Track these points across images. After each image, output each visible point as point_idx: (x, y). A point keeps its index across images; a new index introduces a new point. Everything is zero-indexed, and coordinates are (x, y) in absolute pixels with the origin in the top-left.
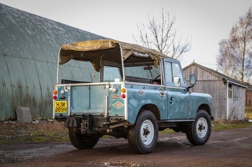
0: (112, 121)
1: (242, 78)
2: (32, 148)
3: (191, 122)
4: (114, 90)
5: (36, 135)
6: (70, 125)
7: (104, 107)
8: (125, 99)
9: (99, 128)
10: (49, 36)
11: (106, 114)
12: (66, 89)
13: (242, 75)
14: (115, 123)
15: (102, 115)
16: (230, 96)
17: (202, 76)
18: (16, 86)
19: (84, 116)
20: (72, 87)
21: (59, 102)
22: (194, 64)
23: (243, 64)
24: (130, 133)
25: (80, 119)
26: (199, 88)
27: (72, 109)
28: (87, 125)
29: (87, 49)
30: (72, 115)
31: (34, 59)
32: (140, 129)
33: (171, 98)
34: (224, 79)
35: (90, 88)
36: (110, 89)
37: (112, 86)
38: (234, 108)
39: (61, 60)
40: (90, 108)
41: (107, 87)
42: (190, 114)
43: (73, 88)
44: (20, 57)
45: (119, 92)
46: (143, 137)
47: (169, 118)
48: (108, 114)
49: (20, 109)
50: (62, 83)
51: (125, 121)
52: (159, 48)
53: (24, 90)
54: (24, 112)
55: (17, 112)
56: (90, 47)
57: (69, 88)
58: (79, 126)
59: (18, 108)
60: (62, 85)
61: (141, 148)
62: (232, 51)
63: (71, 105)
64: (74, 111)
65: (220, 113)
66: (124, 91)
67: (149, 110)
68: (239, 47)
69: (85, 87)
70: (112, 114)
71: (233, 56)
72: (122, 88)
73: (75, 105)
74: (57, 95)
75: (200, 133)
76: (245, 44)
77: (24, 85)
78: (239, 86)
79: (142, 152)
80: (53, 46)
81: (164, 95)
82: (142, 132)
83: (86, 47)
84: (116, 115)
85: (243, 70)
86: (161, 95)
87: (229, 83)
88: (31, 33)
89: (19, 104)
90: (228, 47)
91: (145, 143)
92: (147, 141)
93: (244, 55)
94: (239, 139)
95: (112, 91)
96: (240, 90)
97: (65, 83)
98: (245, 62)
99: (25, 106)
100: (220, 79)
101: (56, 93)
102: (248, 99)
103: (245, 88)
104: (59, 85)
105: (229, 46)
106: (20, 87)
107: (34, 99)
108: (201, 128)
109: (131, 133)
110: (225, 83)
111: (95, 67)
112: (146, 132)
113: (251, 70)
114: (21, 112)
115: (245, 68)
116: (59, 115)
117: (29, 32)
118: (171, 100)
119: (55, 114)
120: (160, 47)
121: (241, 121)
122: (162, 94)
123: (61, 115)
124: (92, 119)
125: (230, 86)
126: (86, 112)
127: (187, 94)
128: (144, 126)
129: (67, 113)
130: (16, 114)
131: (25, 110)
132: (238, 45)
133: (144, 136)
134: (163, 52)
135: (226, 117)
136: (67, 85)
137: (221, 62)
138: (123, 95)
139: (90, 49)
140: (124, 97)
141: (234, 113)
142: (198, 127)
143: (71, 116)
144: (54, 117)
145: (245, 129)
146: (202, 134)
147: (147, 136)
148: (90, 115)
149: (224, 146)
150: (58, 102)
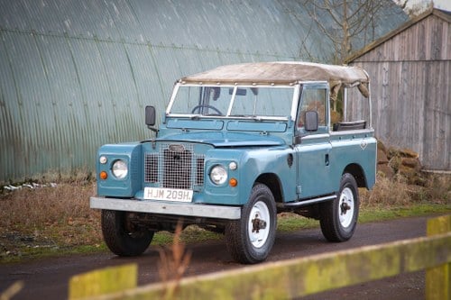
22: (432, 13)
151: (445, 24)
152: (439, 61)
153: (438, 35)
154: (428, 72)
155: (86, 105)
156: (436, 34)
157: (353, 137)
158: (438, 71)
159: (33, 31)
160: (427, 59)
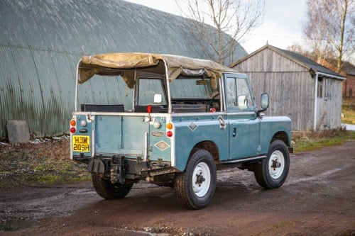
0: (154, 168)
1: (340, 57)
2: (39, 196)
3: (261, 160)
4: (156, 125)
5: (41, 170)
6: (96, 170)
7: (143, 147)
8: (172, 139)
9: (135, 175)
10: (51, 8)
11: (145, 157)
12: (89, 119)
13: (341, 51)
14: (159, 170)
15: (140, 158)
16: (320, 95)
17: (280, 65)
18: (5, 90)
19: (115, 159)
20: (96, 116)
21: (79, 136)
22: (267, 47)
23: (343, 34)
24: (178, 182)
25: (109, 162)
26: (274, 82)
27: (97, 147)
28: (118, 171)
29: (118, 65)
30: (97, 155)
31: (30, 47)
32: (192, 176)
33: (235, 129)
34: (311, 70)
35: (122, 120)
36: (151, 123)
37: (154, 119)
38: (325, 114)
39: (81, 78)
40: (122, 147)
41: (147, 119)
42: (259, 148)
43: (99, 119)
44: (9, 45)
45: (163, 128)
46: (195, 187)
47: (231, 158)
48: (148, 156)
49: (12, 124)
50: (83, 110)
51: (171, 168)
52: (215, 21)
53: (17, 95)
54: (18, 128)
55: (9, 129)
56: (123, 62)
57: (93, 118)
58: (108, 172)
59: (10, 121)
60: (83, 113)
61: (193, 202)
62: (326, 16)
63: (96, 142)
64: (100, 151)
65: (305, 121)
66: (171, 127)
67: (205, 149)
68: (337, 9)
69: (116, 118)
70: (154, 158)
71: (327, 23)
72: (168, 122)
73: (101, 142)
74: (75, 127)
75: (274, 172)
76: (346, 3)
77: (16, 87)
78: (334, 79)
79: (194, 207)
80: (57, 24)
81: (225, 127)
82: (194, 179)
83: (117, 62)
84: (159, 159)
85: (342, 44)
86: (221, 127)
87: (319, 75)
88: (23, 7)
89: (11, 115)
90: (320, 9)
91: (198, 194)
92: (201, 191)
93: (344, 20)
94: (329, 173)
95: (153, 125)
96: (335, 84)
97: (87, 111)
98: (345, 31)
99: (19, 119)
100: (306, 70)
101: (74, 124)
102: (348, 88)
103: (342, 80)
104: (78, 113)
105: (322, 6)
106: (11, 91)
107: (32, 108)
108: (275, 165)
109: (180, 182)
110: (313, 76)
111: (127, 82)
112: (200, 180)
113: (354, 43)
114: (14, 128)
115: (344, 42)
116: (78, 154)
117: (20, 3)
118: (235, 131)
119: (74, 152)
120: (217, 19)
121: (334, 130)
122: (222, 125)
123: (82, 155)
124: (125, 163)
125: (320, 79)
126: (117, 152)
127: (257, 121)
128: (197, 171)
129: (91, 152)
130: (6, 131)
131: (20, 124)
132: (335, 6)
133: (198, 185)
134: (221, 27)
135: (312, 127)
136: (89, 113)
137: (309, 32)
138: (169, 132)
139: (122, 65)
140: (170, 135)
141: (325, 120)
142: (270, 163)
143: (96, 157)
144: (71, 158)
145: (340, 148)
146: (276, 174)
147: (202, 185)
148: (123, 158)
149: (306, 189)
150: (77, 136)
151: (274, 53)
152: (271, 72)
153: (270, 58)
154: (265, 77)
155: (93, 93)
156: (269, 58)
158: (270, 77)
159: (66, 51)
160: (265, 70)
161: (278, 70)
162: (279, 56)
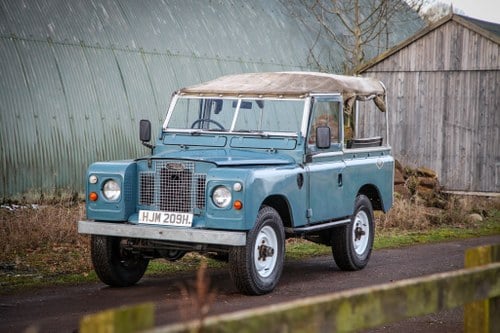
17: (477, 57)
22: (451, 20)
26: (464, 93)
151: (466, 31)
152: (459, 71)
153: (458, 42)
154: (447, 83)
155: (72, 118)
156: (455, 42)
157: (368, 155)
158: (458, 82)
160: (446, 69)
161: (474, 66)
162: (475, 38)
